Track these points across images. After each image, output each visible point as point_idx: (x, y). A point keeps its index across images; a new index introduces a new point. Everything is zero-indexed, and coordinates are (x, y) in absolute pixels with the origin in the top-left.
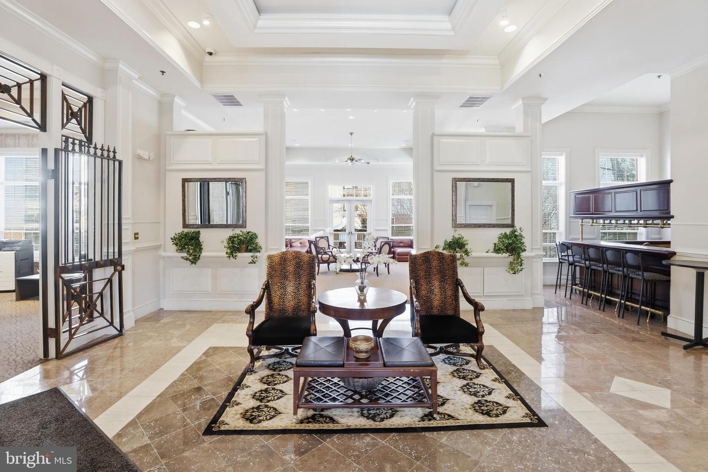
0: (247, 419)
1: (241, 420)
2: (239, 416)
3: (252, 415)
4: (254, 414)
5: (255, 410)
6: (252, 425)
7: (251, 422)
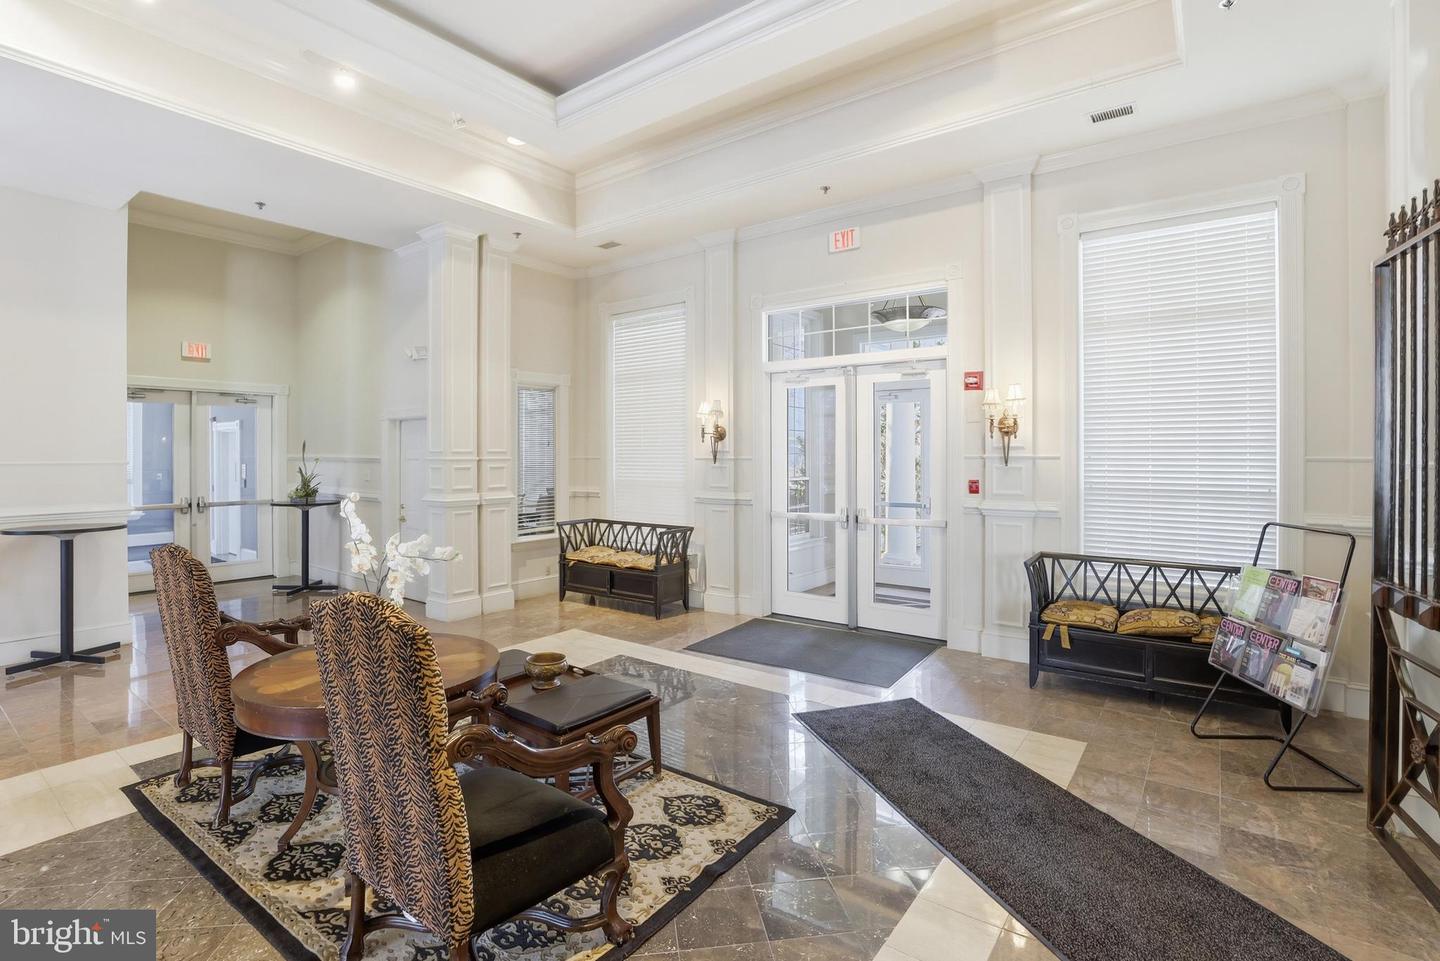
0: (720, 808)
1: (730, 811)
2: (728, 819)
3: (709, 812)
4: (704, 813)
5: (697, 819)
6: (719, 797)
7: (717, 801)
